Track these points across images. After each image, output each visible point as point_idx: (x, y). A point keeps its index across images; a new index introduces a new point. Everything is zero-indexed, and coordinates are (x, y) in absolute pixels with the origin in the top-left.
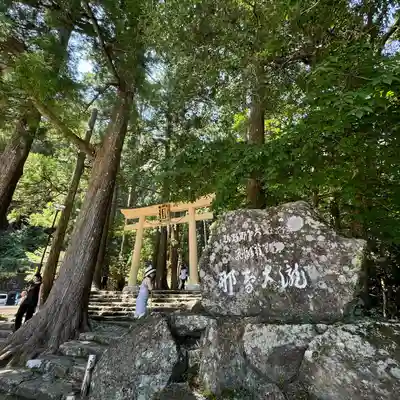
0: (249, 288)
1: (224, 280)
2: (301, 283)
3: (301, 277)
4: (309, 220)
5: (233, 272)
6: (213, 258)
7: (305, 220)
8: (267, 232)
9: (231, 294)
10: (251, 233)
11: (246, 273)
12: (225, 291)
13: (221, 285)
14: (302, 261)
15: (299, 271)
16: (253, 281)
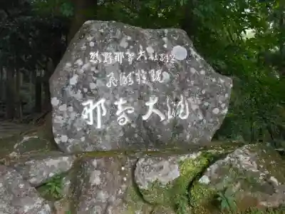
0: (123, 120)
1: (90, 111)
2: (184, 114)
3: (185, 109)
4: (194, 53)
5: (102, 101)
6: (74, 81)
7: (189, 52)
8: (152, 58)
9: (99, 126)
10: (131, 55)
11: (120, 103)
12: (91, 123)
13: (85, 117)
14: (186, 93)
15: (184, 103)
16: (129, 112)
